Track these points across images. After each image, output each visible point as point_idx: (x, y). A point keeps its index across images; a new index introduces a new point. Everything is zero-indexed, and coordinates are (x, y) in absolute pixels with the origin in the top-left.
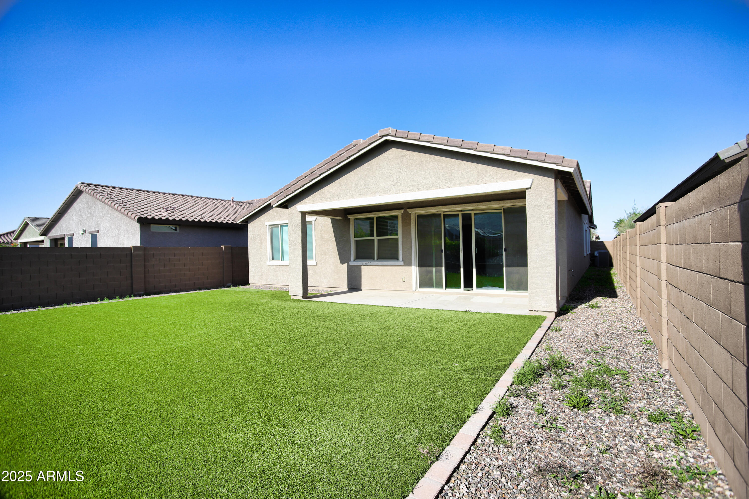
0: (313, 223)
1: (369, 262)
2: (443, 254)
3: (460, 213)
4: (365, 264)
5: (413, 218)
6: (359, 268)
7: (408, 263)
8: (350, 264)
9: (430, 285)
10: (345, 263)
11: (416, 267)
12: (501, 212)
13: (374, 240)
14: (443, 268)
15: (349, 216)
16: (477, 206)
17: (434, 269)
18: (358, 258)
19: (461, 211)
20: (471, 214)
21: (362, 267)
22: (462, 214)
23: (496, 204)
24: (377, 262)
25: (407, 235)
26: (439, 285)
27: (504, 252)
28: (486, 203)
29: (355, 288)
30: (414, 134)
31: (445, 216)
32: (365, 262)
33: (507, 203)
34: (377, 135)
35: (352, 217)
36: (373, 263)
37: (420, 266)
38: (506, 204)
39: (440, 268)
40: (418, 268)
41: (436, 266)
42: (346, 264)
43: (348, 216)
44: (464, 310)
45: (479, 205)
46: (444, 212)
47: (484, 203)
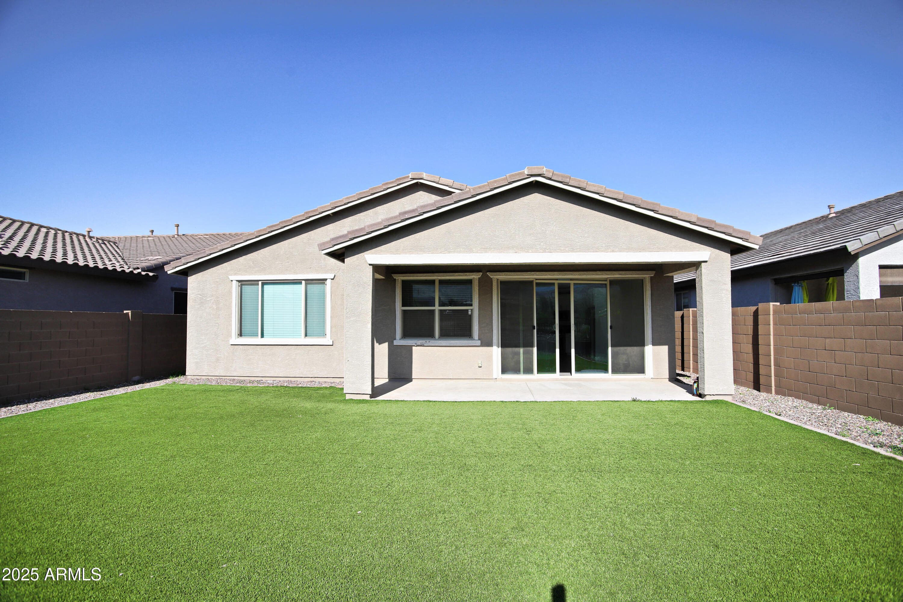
0: (328, 282)
1: (428, 341)
2: (535, 331)
3: (556, 282)
4: (420, 344)
5: (495, 284)
6: (409, 350)
7: (487, 343)
8: (395, 344)
9: (516, 371)
10: (384, 342)
11: (498, 347)
12: (606, 284)
13: (433, 311)
14: (535, 349)
15: (395, 276)
16: (580, 275)
17: (521, 350)
18: (406, 334)
19: (557, 279)
20: (569, 284)
21: (414, 348)
22: (559, 284)
23: (602, 275)
24: (440, 342)
25: (486, 305)
26: (528, 370)
27: (609, 330)
28: (591, 272)
29: (402, 377)
30: (579, 181)
31: (538, 284)
32: (420, 342)
33: (615, 274)
34: (524, 172)
35: (400, 278)
36: (432, 342)
37: (502, 346)
38: (613, 275)
39: (531, 349)
40: (500, 348)
41: (525, 346)
42: (386, 344)
43: (393, 275)
44: (630, 399)
45: (583, 275)
46: (536, 279)
47: (589, 272)
